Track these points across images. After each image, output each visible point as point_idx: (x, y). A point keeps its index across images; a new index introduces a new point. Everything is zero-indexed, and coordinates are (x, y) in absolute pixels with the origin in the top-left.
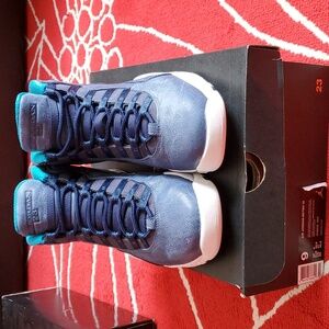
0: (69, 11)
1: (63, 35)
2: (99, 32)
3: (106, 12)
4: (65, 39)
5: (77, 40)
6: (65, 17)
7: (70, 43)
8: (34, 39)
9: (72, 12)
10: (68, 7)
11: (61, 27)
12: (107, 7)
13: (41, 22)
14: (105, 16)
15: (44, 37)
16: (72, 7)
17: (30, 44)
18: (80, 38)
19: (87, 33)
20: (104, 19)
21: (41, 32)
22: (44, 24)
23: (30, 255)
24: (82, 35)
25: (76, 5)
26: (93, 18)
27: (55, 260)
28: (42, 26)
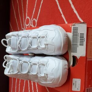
0: (22, 28)
25: (24, 27)
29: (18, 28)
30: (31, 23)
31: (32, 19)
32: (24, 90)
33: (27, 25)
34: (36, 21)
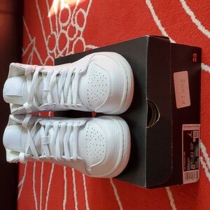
0: (52, 32)
1: (48, 48)
2: (73, 49)
3: (78, 36)
4: (49, 51)
5: (58, 53)
6: (49, 36)
7: (52, 55)
8: (27, 49)
9: (54, 33)
10: (52, 30)
11: (47, 43)
12: (79, 32)
13: (33, 38)
14: (78, 38)
15: (35, 49)
16: (55, 30)
17: (25, 52)
18: (59, 52)
19: (65, 49)
20: (77, 40)
21: (32, 45)
22: (34, 40)
23: (19, 196)
24: (61, 50)
25: (57, 29)
26: (69, 39)
27: (36, 204)
28: (33, 41)
29: (43, 30)
30: (74, 20)
31: (76, 11)
32: (52, 171)
33: (62, 25)
34: (86, 14)
